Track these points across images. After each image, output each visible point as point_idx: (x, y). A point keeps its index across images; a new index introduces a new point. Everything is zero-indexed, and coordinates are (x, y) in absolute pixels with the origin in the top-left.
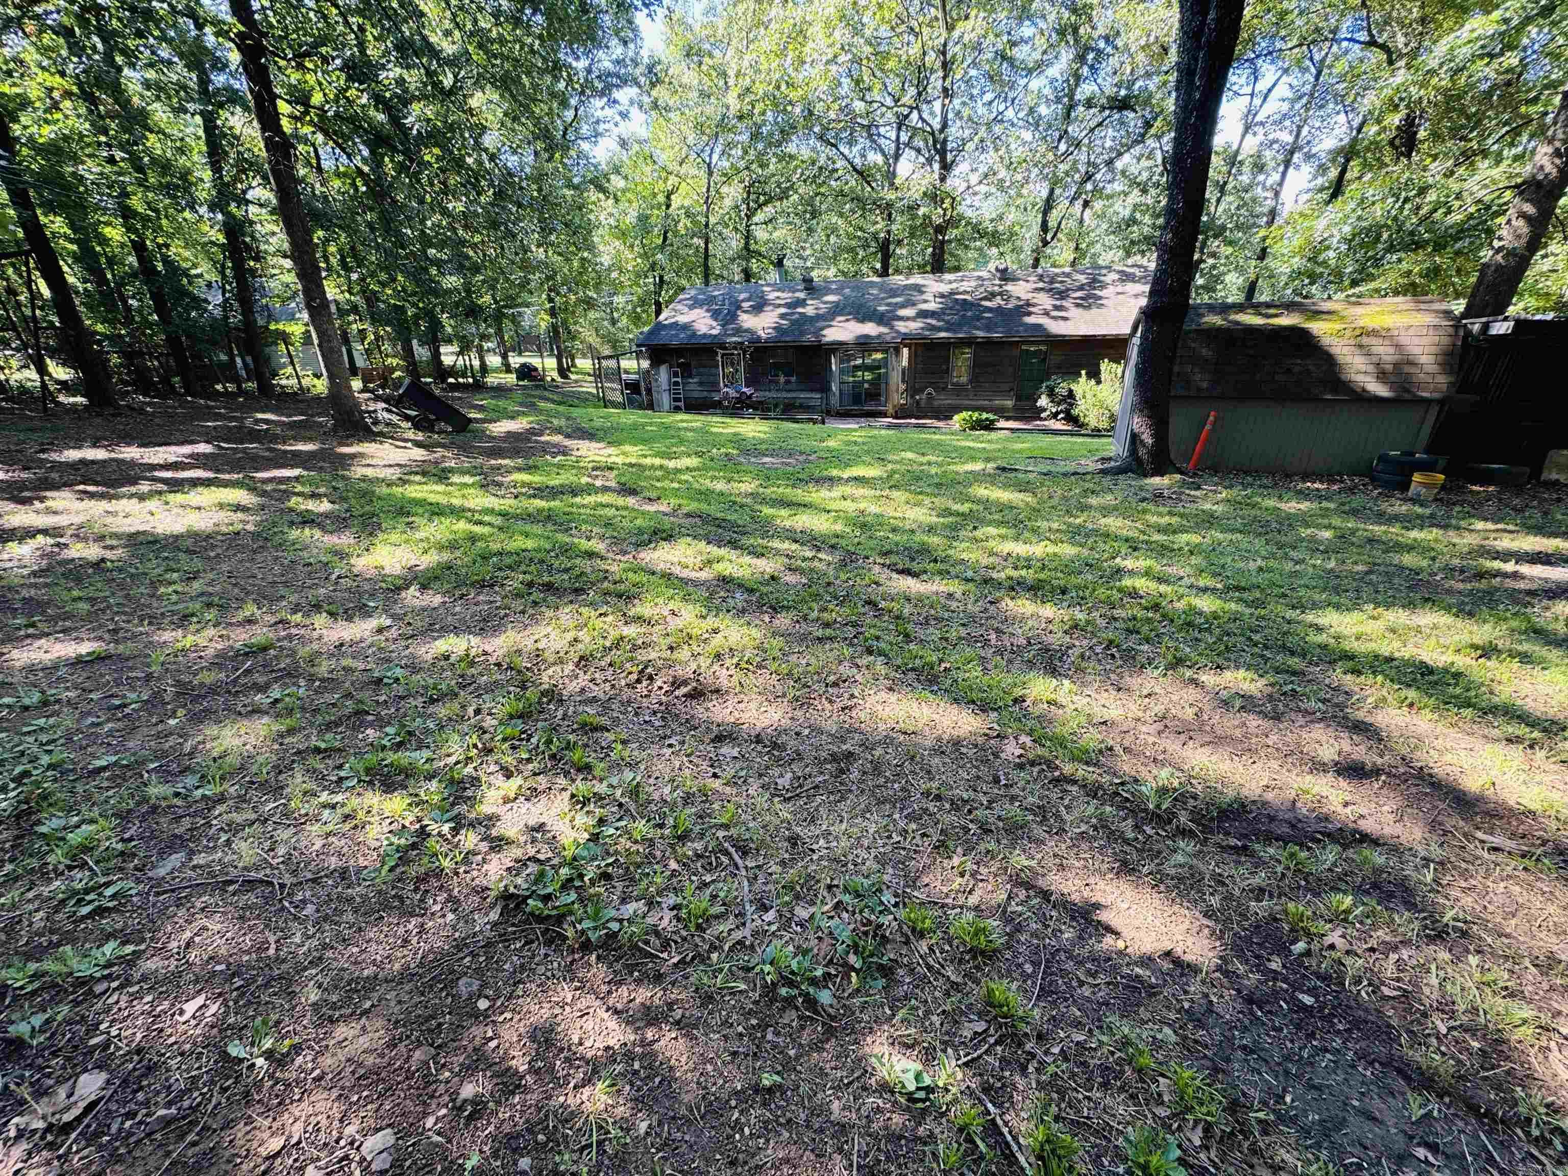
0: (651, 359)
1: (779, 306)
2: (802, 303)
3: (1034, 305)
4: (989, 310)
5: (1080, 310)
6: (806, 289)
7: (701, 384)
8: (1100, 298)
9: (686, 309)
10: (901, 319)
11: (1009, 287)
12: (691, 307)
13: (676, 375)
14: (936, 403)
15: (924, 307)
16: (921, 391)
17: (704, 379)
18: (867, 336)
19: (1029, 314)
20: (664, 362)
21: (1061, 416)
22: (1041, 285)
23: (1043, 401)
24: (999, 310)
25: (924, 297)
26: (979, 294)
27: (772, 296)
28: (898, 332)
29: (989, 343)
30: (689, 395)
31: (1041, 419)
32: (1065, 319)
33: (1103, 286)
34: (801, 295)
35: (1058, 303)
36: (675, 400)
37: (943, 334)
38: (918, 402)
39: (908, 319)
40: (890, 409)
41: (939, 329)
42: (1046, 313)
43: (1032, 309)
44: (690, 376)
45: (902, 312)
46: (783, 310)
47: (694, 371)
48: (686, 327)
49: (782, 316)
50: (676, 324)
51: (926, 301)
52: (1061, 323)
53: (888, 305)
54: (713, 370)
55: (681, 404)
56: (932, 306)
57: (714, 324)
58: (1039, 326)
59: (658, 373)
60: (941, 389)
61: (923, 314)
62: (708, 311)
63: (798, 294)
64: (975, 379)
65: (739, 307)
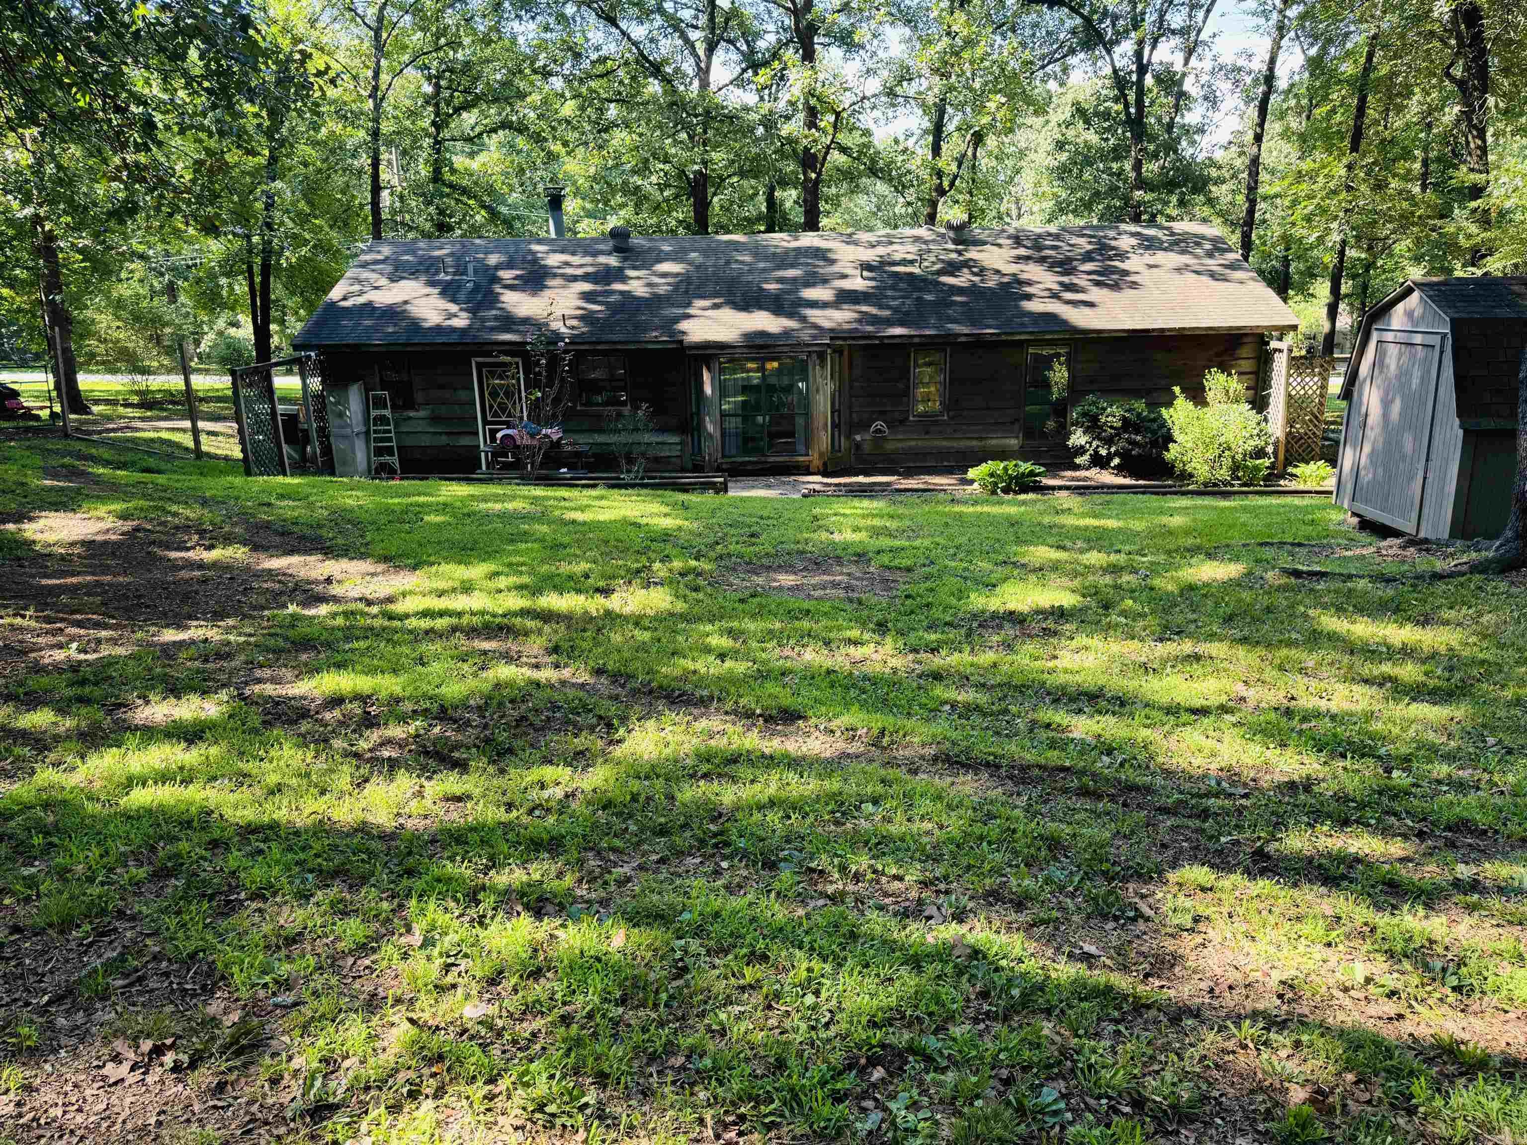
0: (322, 374)
1: (574, 279)
2: (618, 275)
3: (1029, 283)
4: (960, 291)
5: (1105, 292)
6: (618, 250)
7: (434, 419)
8: (1126, 273)
9: (383, 281)
10: (814, 304)
11: (973, 254)
12: (394, 278)
13: (380, 403)
14: (890, 446)
15: (846, 284)
16: (864, 426)
17: (443, 410)
18: (763, 334)
19: (1029, 297)
20: (355, 381)
21: (1116, 461)
22: (1022, 252)
23: (1078, 438)
24: (972, 291)
25: (835, 268)
26: (931, 264)
27: (553, 260)
28: (815, 326)
29: (978, 344)
30: (409, 441)
31: (1077, 467)
32: (1091, 305)
33: (1122, 256)
34: (613, 261)
35: (1066, 279)
36: (379, 452)
37: (898, 331)
38: (858, 446)
39: (825, 305)
40: (814, 458)
41: (889, 322)
42: (1055, 296)
43: (1029, 290)
44: (411, 406)
45: (810, 294)
46: (587, 287)
47: (419, 397)
48: (393, 313)
49: (587, 297)
50: (369, 307)
51: (844, 276)
52: (1087, 310)
53: (780, 280)
54: (462, 395)
55: (394, 460)
56: (858, 283)
57: (453, 308)
58: (1051, 317)
59: (344, 401)
60: (898, 422)
61: (846, 297)
62: (432, 284)
63: (602, 259)
64: (952, 404)
65: (496, 280)
